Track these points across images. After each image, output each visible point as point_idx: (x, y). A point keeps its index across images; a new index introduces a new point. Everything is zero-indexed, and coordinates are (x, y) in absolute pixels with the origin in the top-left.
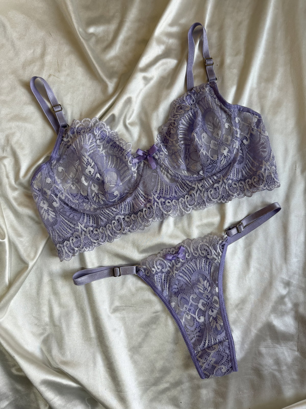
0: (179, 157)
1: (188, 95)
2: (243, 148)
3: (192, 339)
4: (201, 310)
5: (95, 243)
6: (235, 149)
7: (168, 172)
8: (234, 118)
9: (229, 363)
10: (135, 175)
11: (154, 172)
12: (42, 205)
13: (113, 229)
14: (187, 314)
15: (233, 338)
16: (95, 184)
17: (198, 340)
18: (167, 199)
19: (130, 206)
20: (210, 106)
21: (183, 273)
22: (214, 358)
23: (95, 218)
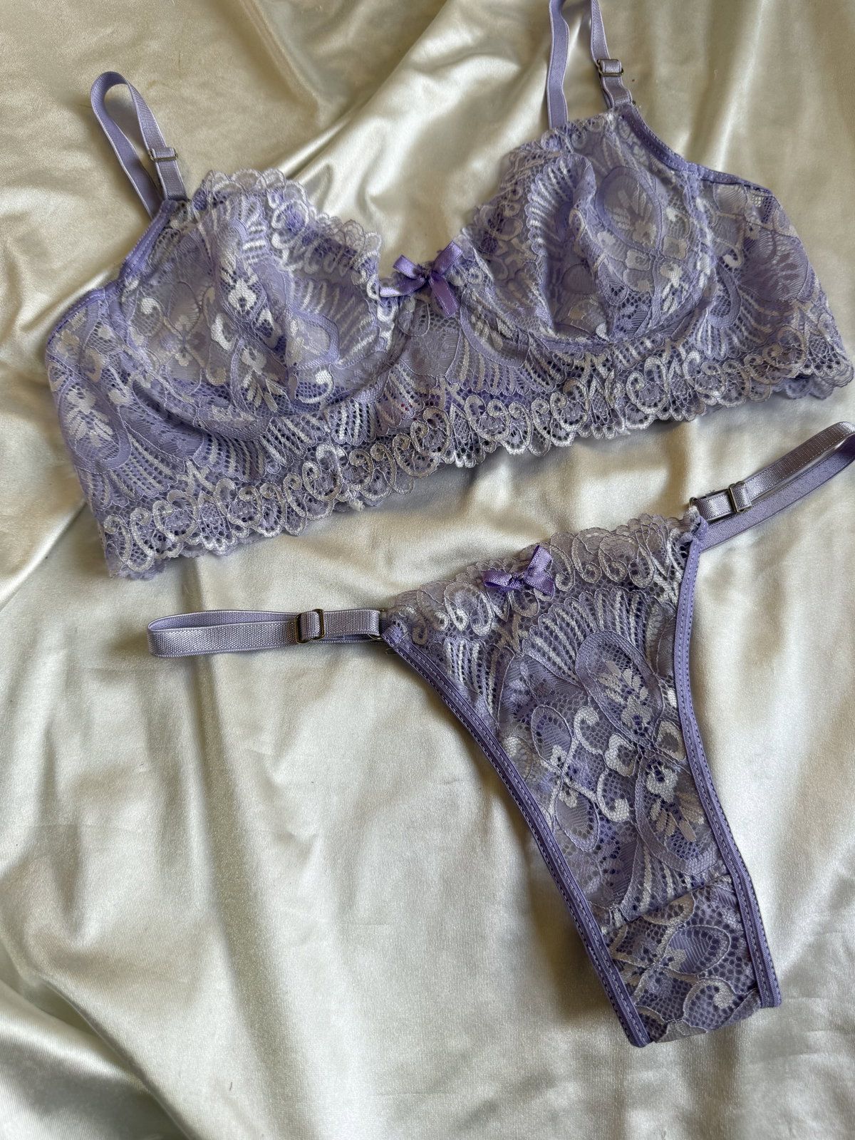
0: (528, 282)
1: (551, 137)
2: (726, 276)
3: (586, 883)
4: (615, 777)
5: (238, 528)
6: (702, 275)
7: (494, 327)
8: (693, 197)
9: (743, 966)
10: (387, 335)
11: (449, 326)
12: (72, 396)
13: (304, 488)
14: (566, 789)
15: (746, 871)
16: (255, 352)
17: (612, 884)
18: (492, 397)
19: (365, 422)
20: (619, 161)
21: (546, 640)
22: (681, 948)
23: (244, 454)
